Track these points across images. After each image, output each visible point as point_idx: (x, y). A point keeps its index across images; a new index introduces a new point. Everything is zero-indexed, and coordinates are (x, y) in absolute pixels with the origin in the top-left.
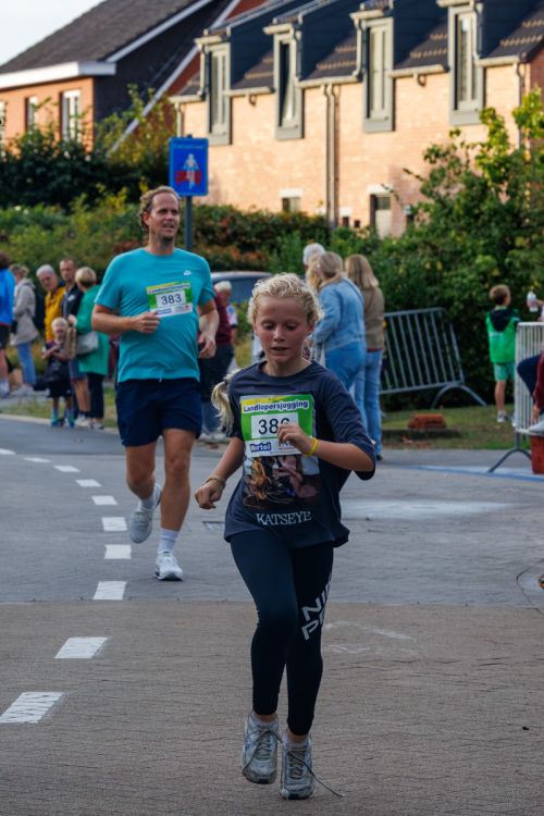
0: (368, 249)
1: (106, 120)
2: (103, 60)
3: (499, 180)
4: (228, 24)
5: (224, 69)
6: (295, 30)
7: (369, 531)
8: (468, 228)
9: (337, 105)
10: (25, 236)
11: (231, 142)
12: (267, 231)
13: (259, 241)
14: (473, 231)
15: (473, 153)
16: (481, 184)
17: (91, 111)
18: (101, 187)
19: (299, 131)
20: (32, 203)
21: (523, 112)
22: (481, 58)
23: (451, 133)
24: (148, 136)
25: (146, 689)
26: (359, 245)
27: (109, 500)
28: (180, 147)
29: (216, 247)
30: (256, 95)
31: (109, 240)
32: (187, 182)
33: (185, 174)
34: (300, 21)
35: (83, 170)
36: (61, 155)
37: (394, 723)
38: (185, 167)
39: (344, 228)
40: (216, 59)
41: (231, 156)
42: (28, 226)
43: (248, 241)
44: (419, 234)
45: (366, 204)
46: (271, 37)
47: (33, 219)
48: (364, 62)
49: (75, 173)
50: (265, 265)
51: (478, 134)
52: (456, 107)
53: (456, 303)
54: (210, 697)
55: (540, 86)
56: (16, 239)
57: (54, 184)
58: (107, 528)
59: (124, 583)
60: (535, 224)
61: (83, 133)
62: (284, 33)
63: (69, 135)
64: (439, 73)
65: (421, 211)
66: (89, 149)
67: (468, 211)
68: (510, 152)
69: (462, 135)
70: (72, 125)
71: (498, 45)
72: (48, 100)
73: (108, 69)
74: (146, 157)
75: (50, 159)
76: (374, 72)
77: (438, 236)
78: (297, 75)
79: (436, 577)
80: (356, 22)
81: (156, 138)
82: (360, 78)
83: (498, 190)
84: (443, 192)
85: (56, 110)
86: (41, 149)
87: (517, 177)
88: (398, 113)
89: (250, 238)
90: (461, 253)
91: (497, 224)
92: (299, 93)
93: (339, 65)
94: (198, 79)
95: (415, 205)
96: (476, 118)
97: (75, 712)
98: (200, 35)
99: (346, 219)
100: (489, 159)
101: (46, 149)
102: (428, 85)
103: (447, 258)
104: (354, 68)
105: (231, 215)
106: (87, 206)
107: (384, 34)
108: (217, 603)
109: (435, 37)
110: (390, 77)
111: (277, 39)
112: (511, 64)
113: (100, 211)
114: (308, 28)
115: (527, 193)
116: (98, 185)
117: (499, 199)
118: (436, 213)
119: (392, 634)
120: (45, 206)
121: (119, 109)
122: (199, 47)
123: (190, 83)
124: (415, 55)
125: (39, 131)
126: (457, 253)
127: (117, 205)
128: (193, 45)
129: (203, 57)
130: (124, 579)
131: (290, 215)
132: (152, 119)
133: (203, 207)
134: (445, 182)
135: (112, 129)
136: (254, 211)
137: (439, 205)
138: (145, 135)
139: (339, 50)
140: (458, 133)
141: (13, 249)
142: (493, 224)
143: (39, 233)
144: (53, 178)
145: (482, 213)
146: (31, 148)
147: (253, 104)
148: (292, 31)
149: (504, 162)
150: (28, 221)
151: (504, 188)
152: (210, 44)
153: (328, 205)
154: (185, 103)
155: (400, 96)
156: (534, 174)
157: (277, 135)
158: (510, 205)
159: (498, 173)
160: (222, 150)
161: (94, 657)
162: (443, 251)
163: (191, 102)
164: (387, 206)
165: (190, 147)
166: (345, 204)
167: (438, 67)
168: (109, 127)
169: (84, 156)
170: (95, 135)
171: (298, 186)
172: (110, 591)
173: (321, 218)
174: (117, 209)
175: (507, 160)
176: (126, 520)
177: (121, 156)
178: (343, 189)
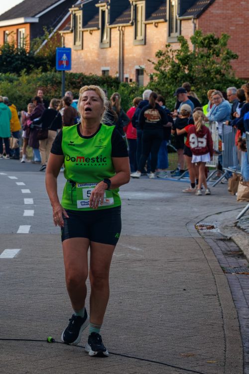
1: (34, 39)
2: (33, 16)
3: (185, 64)
4: (81, 3)
5: (80, 19)
6: (108, 5)
7: (129, 205)
8: (172, 83)
9: (123, 34)
10: (2, 85)
11: (82, 49)
14: (175, 84)
15: (175, 54)
16: (177, 66)
17: (29, 36)
18: (32, 66)
19: (109, 44)
20: (5, 72)
21: (194, 38)
22: (179, 16)
23: (166, 46)
24: (51, 46)
27: (27, 191)
28: (60, 51)
30: (92, 30)
31: (35, 87)
32: (63, 65)
33: (62, 61)
34: (110, 2)
35: (25, 59)
36: (17, 54)
37: (132, 287)
39: (125, 82)
40: (77, 16)
41: (82, 54)
42: (3, 81)
44: (154, 85)
45: (134, 72)
46: (98, 8)
47: (5, 78)
48: (134, 18)
49: (22, 60)
51: (177, 46)
52: (169, 35)
57: (14, 64)
58: (26, 203)
59: (29, 226)
60: (199, 82)
61: (26, 45)
62: (103, 7)
63: (20, 46)
64: (163, 22)
65: (154, 76)
66: (28, 51)
67: (172, 76)
68: (189, 53)
69: (171, 47)
70: (22, 42)
71: (186, 12)
72: (12, 32)
73: (36, 20)
74: (49, 54)
75: (12, 55)
76: (138, 22)
77: (161, 86)
78: (108, 23)
79: (154, 224)
80: (131, 2)
81: (54, 47)
82: (132, 24)
83: (184, 68)
84: (163, 69)
85: (15, 36)
86: (9, 51)
87: (192, 63)
88: (147, 37)
92: (109, 30)
93: (124, 19)
94: (70, 24)
95: (152, 74)
96: (176, 40)
98: (71, 7)
99: (127, 79)
100: (181, 56)
101: (11, 51)
102: (159, 27)
103: (164, 94)
104: (130, 20)
105: (82, 77)
106: (26, 73)
107: (142, 7)
109: (162, 8)
110: (144, 23)
111: (101, 9)
112: (190, 19)
113: (31, 75)
114: (112, 4)
115: (196, 69)
116: (31, 65)
117: (184, 72)
118: (160, 77)
119: (134, 248)
120: (10, 73)
121: (40, 35)
122: (71, 12)
123: (67, 26)
124: (154, 15)
125: (8, 44)
126: (168, 93)
128: (69, 11)
130: (30, 224)
131: (105, 77)
132: (53, 40)
133: (71, 74)
134: (164, 65)
135: (37, 43)
136: (91, 75)
137: (161, 74)
138: (49, 46)
139: (125, 13)
140: (169, 46)
143: (7, 84)
144: (14, 62)
145: (178, 77)
146: (5, 50)
147: (91, 34)
148: (106, 6)
151: (187, 67)
152: (75, 11)
153: (120, 73)
154: (65, 33)
155: (148, 31)
156: (199, 62)
157: (100, 46)
158: (189, 74)
159: (184, 62)
160: (79, 52)
161: (14, 258)
162: (163, 92)
163: (67, 33)
164: (142, 74)
165: (64, 51)
166: (126, 73)
167: (162, 20)
168: (35, 42)
169: (26, 54)
170: (30, 45)
171: (108, 66)
172: (24, 229)
173: (117, 79)
174: (38, 74)
175: (188, 56)
176: (33, 200)
177: (41, 54)
178: (125, 67)
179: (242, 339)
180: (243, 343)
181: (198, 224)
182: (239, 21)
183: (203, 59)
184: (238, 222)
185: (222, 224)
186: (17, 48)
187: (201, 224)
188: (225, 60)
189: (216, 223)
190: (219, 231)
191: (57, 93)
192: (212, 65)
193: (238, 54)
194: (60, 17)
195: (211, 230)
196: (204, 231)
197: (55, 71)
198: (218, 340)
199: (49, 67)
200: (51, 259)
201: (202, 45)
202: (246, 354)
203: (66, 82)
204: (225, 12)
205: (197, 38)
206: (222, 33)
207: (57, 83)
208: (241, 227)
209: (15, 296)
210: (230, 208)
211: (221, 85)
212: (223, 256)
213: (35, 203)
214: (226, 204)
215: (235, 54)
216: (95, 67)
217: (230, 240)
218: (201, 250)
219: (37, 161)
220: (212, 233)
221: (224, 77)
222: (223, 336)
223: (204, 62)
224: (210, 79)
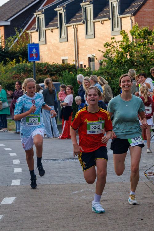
0: (89, 74)
1: (8, 38)
2: (6, 20)
3: (127, 52)
4: (44, 8)
5: (43, 21)
6: (64, 9)
8: (118, 67)
9: (77, 31)
11: (46, 44)
12: (58, 69)
13: (56, 73)
14: (120, 68)
15: (119, 44)
16: (121, 53)
17: (4, 36)
18: (8, 59)
19: (66, 39)
21: (133, 31)
22: (120, 15)
23: (112, 38)
24: (21, 43)
25: (28, 213)
26: (86, 73)
27: (14, 154)
28: (31, 46)
29: (43, 75)
30: (53, 29)
31: (11, 75)
33: (33, 54)
34: (65, 6)
35: (2, 54)
38: (33, 53)
39: (81, 68)
40: (40, 19)
41: (46, 48)
43: (52, 73)
44: (104, 69)
45: (87, 60)
46: (57, 12)
48: (85, 18)
50: (58, 80)
51: (120, 38)
52: (113, 30)
53: (116, 89)
54: (47, 214)
55: (137, 23)
59: (20, 180)
60: (138, 64)
61: (2, 43)
62: (60, 10)
64: (108, 20)
65: (104, 62)
66: (4, 47)
67: (118, 61)
68: (129, 43)
69: (115, 39)
71: (124, 11)
73: (8, 23)
74: (21, 49)
76: (88, 21)
77: (109, 70)
78: (65, 23)
80: (82, 6)
81: (24, 43)
82: (84, 23)
83: (127, 55)
84: (110, 56)
87: (133, 51)
88: (96, 32)
89: (53, 72)
90: (116, 74)
91: (127, 65)
92: (66, 28)
93: (77, 19)
94: (35, 25)
95: (102, 60)
96: (119, 33)
97: (7, 221)
98: (35, 12)
99: (81, 65)
100: (124, 46)
102: (104, 24)
103: (112, 76)
104: (82, 20)
105: (47, 65)
106: (4, 65)
107: (90, 9)
108: (48, 185)
109: (106, 9)
110: (93, 22)
111: (58, 12)
112: (129, 17)
113: (8, 66)
114: (67, 8)
115: (135, 55)
116: (7, 59)
117: (127, 57)
118: (108, 62)
121: (12, 35)
123: (33, 26)
124: (100, 15)
126: (115, 74)
127: (13, 64)
128: (34, 15)
131: (64, 64)
132: (22, 38)
133: (39, 63)
134: (110, 54)
135: (10, 41)
136: (54, 64)
137: (109, 60)
138: (20, 43)
139: (77, 14)
140: (114, 38)
142: (126, 65)
145: (122, 62)
147: (52, 32)
148: (63, 10)
149: (128, 46)
151: (128, 54)
152: (38, 15)
153: (76, 61)
154: (32, 33)
155: (96, 27)
156: (137, 49)
157: (59, 40)
158: (130, 59)
159: (126, 50)
160: (44, 46)
162: (111, 74)
163: (34, 32)
164: (93, 60)
165: (34, 46)
166: (81, 61)
167: (107, 19)
168: (9, 41)
169: (2, 50)
170: (5, 43)
171: (66, 56)
172: (16, 183)
173: (74, 66)
175: (129, 46)
176: (20, 160)
178: (80, 56)
181: (146, 172)
183: (140, 47)
187: (148, 171)
194: (27, 19)
196: (152, 177)
197: (26, 62)
199: (21, 59)
200: (40, 203)
201: (139, 36)
207: (28, 71)
213: (21, 163)
216: (57, 57)
218: (150, 190)
223: (141, 49)
224: (146, 62)
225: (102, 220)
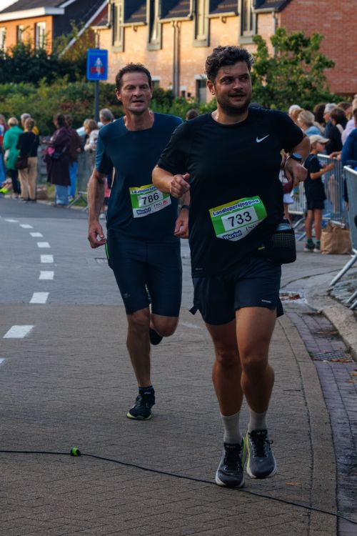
1: (58, 38)
2: (57, 6)
3: (263, 73)
5: (120, 11)
9: (179, 32)
10: (13, 99)
11: (124, 50)
17: (51, 33)
18: (54, 73)
19: (159, 45)
20: (18, 82)
21: (276, 37)
22: (256, 9)
24: (81, 47)
27: (45, 245)
28: (93, 54)
30: (137, 26)
31: (58, 102)
32: (97, 73)
33: (95, 68)
35: (46, 64)
36: (35, 57)
38: (95, 65)
39: (181, 98)
40: (116, 8)
42: (15, 93)
45: (193, 84)
47: (18, 90)
48: (194, 10)
49: (42, 66)
51: (252, 49)
52: (242, 34)
56: (9, 101)
57: (30, 72)
58: (43, 261)
59: (47, 294)
60: (281, 97)
61: (46, 45)
63: (39, 46)
64: (233, 16)
66: (49, 53)
68: (268, 59)
70: (41, 41)
71: (264, 1)
72: (28, 27)
73: (60, 11)
74: (79, 58)
75: (28, 58)
76: (199, 15)
78: (159, 16)
81: (84, 48)
82: (191, 18)
83: (261, 79)
85: (32, 32)
86: (24, 52)
87: (272, 72)
88: (212, 37)
91: (261, 97)
92: (160, 25)
93: (181, 11)
94: (107, 17)
96: (251, 40)
97: (9, 370)
100: (258, 63)
101: (26, 53)
102: (227, 23)
104: (188, 13)
106: (46, 84)
108: (97, 306)
110: (208, 18)
112: (270, 13)
113: (53, 86)
115: (278, 81)
117: (261, 83)
119: (190, 325)
120: (24, 83)
121: (66, 32)
122: (108, 1)
123: (103, 19)
124: (221, 6)
125: (23, 44)
129: (109, 6)
130: (48, 291)
132: (83, 39)
133: (108, 85)
135: (62, 43)
138: (79, 46)
139: (182, 3)
141: (7, 105)
143: (21, 98)
144: (30, 69)
146: (18, 52)
147: (136, 31)
150: (16, 91)
151: (265, 78)
153: (174, 85)
154: (100, 30)
155: (213, 28)
156: (281, 71)
157: (148, 47)
158: (268, 87)
159: (261, 70)
160: (119, 55)
161: (25, 337)
163: (103, 29)
164: (204, 86)
165: (99, 54)
166: (183, 85)
167: (232, 13)
168: (60, 42)
169: (47, 57)
170: (53, 46)
171: (158, 75)
172: (40, 298)
173: (170, 92)
174: (63, 85)
175: (266, 63)
176: (54, 257)
177: (67, 57)
178: (182, 76)
179: (335, 451)
180: (336, 458)
182: (335, 16)
183: (286, 67)
184: (332, 290)
185: (311, 292)
186: (35, 50)
188: (317, 68)
189: (303, 291)
190: (306, 302)
191: (89, 111)
192: (299, 77)
193: (334, 60)
195: (295, 301)
196: (286, 302)
197: (87, 81)
198: (302, 453)
199: (77, 75)
201: (286, 47)
202: (340, 473)
203: (101, 97)
204: (317, 3)
205: (279, 38)
206: (313, 32)
208: (337, 297)
209: (24, 390)
210: (321, 270)
211: (311, 103)
212: (311, 337)
213: (55, 261)
214: (317, 265)
215: (329, 60)
217: (321, 314)
218: (281, 327)
219: (60, 204)
220: (296, 304)
221: (315, 92)
222: (309, 447)
223: (287, 71)
224: (296, 95)
225: (185, 379)
